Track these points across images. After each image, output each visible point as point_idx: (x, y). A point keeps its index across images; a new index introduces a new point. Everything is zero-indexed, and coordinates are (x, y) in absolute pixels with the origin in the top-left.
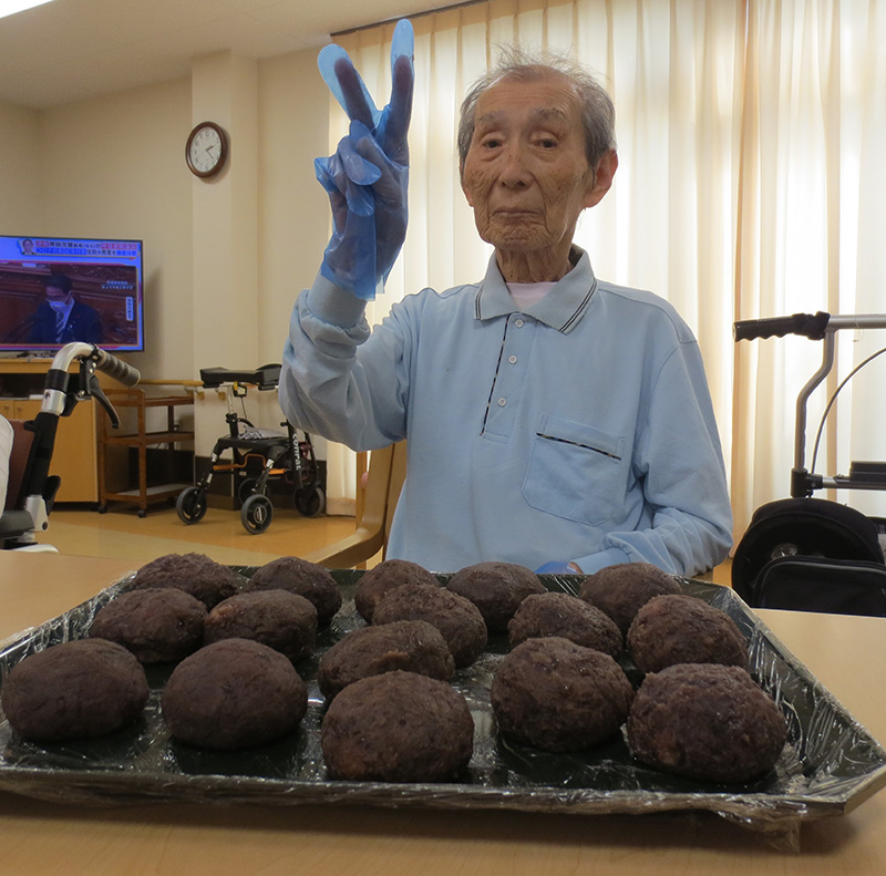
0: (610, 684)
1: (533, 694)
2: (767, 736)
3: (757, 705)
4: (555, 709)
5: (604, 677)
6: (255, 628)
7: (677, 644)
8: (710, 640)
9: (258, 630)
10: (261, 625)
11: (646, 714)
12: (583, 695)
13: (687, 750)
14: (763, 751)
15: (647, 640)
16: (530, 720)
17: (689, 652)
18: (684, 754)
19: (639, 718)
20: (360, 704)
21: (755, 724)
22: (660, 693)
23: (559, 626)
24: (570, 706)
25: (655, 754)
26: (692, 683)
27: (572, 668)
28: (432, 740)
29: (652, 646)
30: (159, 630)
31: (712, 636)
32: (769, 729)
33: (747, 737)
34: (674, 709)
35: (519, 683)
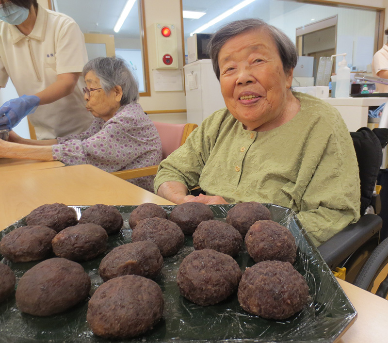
0: (230, 273)
1: (193, 281)
2: (298, 299)
3: (295, 284)
4: (203, 289)
5: (227, 270)
6: (74, 245)
7: (265, 245)
8: (279, 244)
9: (75, 246)
10: (76, 243)
11: (245, 289)
12: (216, 281)
13: (262, 307)
14: (297, 306)
15: (252, 243)
16: (192, 293)
17: (270, 249)
18: (261, 309)
19: (242, 291)
20: (105, 296)
21: (293, 294)
22: (251, 279)
23: (213, 238)
24: (209, 287)
25: (249, 308)
26: (266, 274)
27: (211, 268)
28: (138, 315)
29: (254, 246)
30: (29, 247)
31: (280, 242)
32: (300, 295)
33: (289, 301)
34: (257, 288)
35: (187, 276)
